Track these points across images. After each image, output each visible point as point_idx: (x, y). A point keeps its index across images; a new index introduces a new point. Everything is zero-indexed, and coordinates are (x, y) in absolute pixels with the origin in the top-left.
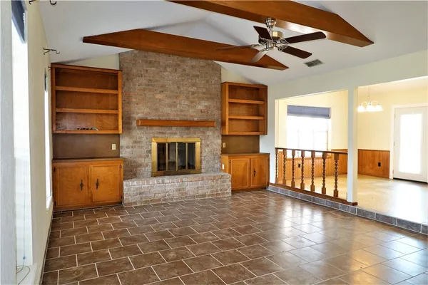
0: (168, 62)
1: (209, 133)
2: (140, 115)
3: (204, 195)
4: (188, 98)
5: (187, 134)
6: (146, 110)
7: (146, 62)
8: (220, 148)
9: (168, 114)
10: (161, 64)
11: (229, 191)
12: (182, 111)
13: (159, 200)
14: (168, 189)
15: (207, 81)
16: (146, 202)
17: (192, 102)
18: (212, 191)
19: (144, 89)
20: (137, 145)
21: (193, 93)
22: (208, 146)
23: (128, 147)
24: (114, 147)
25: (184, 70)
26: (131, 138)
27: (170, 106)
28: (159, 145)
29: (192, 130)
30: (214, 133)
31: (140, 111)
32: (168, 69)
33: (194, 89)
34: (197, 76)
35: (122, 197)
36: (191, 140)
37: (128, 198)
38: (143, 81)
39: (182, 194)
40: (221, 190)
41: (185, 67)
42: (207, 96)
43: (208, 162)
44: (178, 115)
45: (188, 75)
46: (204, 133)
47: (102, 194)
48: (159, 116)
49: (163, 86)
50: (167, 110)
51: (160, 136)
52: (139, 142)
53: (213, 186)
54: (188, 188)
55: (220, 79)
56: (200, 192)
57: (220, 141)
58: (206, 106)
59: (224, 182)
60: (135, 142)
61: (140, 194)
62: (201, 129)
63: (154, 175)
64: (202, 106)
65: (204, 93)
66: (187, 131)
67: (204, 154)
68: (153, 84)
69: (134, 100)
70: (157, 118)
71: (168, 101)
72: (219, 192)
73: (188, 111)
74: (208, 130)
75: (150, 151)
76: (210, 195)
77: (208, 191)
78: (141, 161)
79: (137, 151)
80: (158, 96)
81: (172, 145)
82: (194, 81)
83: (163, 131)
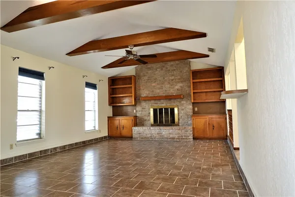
0: (158, 67)
1: (183, 102)
2: (145, 95)
3: (173, 138)
4: (169, 83)
6: (147, 93)
7: (147, 68)
8: (191, 111)
9: (159, 93)
10: (154, 68)
11: (191, 137)
12: (166, 91)
13: (148, 138)
14: (153, 132)
15: (181, 72)
16: (142, 138)
17: (171, 85)
18: (179, 137)
19: (147, 82)
20: (144, 110)
21: (172, 80)
22: (183, 110)
23: (140, 111)
26: (141, 106)
27: (159, 89)
28: (155, 111)
29: (172, 100)
30: (187, 102)
31: (144, 93)
32: (158, 70)
33: (173, 78)
34: (175, 70)
35: (132, 135)
36: (172, 107)
37: (134, 136)
38: (146, 78)
39: (161, 136)
40: (185, 136)
41: (167, 67)
42: (181, 80)
43: (184, 119)
44: (164, 94)
45: (169, 70)
46: (180, 102)
47: (125, 132)
48: (154, 94)
49: (156, 79)
50: (158, 91)
51: (155, 105)
52: (145, 108)
53: (179, 134)
54: (164, 133)
55: (190, 68)
56: (171, 136)
57: (191, 107)
58: (181, 86)
59: (187, 131)
60: (143, 108)
61: (139, 134)
62: (178, 100)
63: (152, 125)
64: (178, 86)
65: (179, 79)
66: (169, 102)
67: (181, 115)
68: (150, 78)
69: (141, 88)
70: (153, 96)
71: (158, 86)
72: (184, 137)
73: (170, 90)
74: (182, 100)
75: (150, 113)
76: (177, 139)
77: (177, 136)
78: (146, 118)
79: (144, 113)
80: (153, 84)
81: (161, 110)
82: (172, 73)
83: (156, 102)
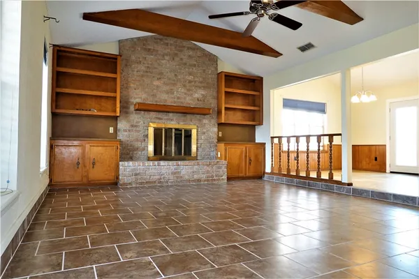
0: (166, 51)
1: (205, 121)
2: (138, 100)
3: (199, 180)
4: (184, 86)
5: (184, 121)
6: (144, 96)
7: (145, 49)
8: (216, 136)
9: (166, 100)
10: (159, 52)
11: (225, 177)
12: (178, 98)
13: (155, 182)
14: (163, 171)
15: (204, 71)
16: (142, 183)
17: (189, 90)
18: (208, 177)
19: (142, 76)
20: (134, 129)
21: (190, 82)
22: (204, 133)
23: (125, 131)
24: (111, 130)
25: (181, 59)
26: (129, 121)
27: (167, 93)
28: (156, 130)
29: (188, 116)
30: (210, 121)
31: (138, 96)
32: (167, 58)
33: (191, 78)
34: (195, 66)
35: (118, 178)
36: (187, 127)
37: (123, 179)
38: (142, 67)
39: (177, 177)
40: (216, 176)
41: (183, 57)
42: (203, 85)
43: (204, 149)
44: (175, 102)
45: (185, 64)
46: (200, 120)
47: (98, 174)
48: (156, 101)
49: (161, 74)
50: (165, 96)
51: (157, 121)
52: (136, 126)
53: (208, 172)
54: (183, 172)
55: (217, 69)
56: (196, 177)
57: (216, 129)
58: (202, 94)
59: (219, 168)
60: (132, 126)
61: (136, 175)
62: (198, 117)
64: (199, 94)
65: (201, 82)
66: (183, 118)
67: (200, 141)
68: (151, 70)
69: (132, 85)
70: (154, 103)
71: (166, 88)
72: (215, 178)
73: (185, 98)
74: (204, 119)
75: (147, 136)
76: (205, 180)
77: (204, 177)
78: (138, 144)
79: (134, 134)
80: (156, 83)
81: (168, 131)
82: (191, 70)
83: (160, 116)
